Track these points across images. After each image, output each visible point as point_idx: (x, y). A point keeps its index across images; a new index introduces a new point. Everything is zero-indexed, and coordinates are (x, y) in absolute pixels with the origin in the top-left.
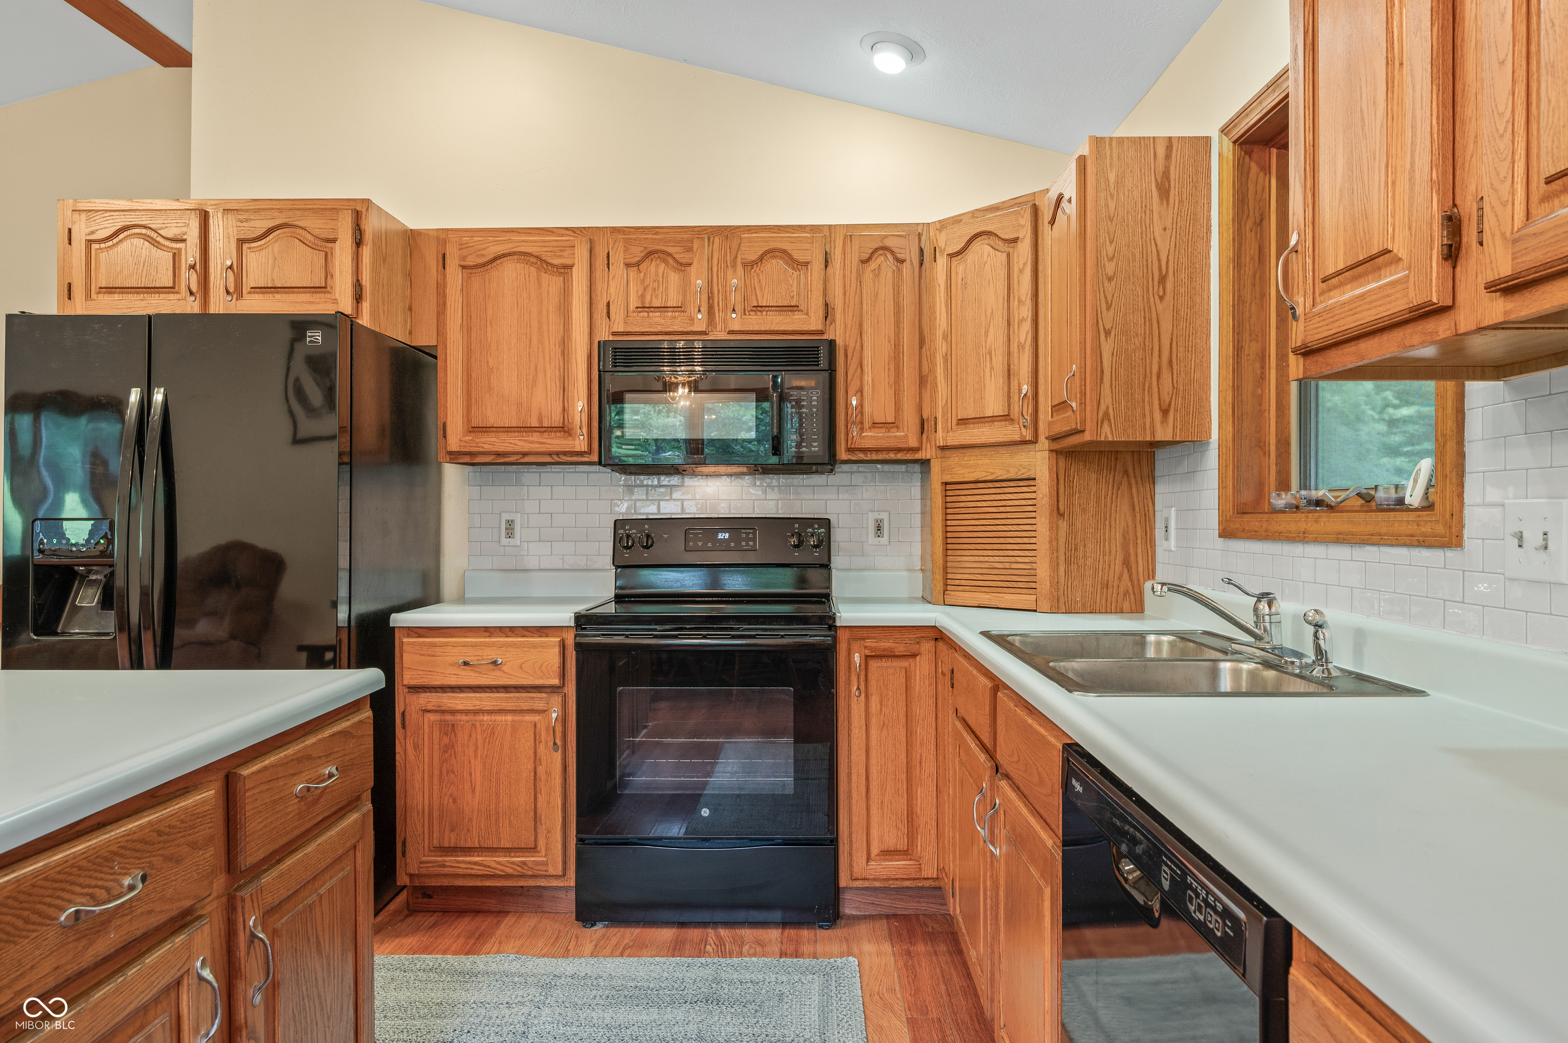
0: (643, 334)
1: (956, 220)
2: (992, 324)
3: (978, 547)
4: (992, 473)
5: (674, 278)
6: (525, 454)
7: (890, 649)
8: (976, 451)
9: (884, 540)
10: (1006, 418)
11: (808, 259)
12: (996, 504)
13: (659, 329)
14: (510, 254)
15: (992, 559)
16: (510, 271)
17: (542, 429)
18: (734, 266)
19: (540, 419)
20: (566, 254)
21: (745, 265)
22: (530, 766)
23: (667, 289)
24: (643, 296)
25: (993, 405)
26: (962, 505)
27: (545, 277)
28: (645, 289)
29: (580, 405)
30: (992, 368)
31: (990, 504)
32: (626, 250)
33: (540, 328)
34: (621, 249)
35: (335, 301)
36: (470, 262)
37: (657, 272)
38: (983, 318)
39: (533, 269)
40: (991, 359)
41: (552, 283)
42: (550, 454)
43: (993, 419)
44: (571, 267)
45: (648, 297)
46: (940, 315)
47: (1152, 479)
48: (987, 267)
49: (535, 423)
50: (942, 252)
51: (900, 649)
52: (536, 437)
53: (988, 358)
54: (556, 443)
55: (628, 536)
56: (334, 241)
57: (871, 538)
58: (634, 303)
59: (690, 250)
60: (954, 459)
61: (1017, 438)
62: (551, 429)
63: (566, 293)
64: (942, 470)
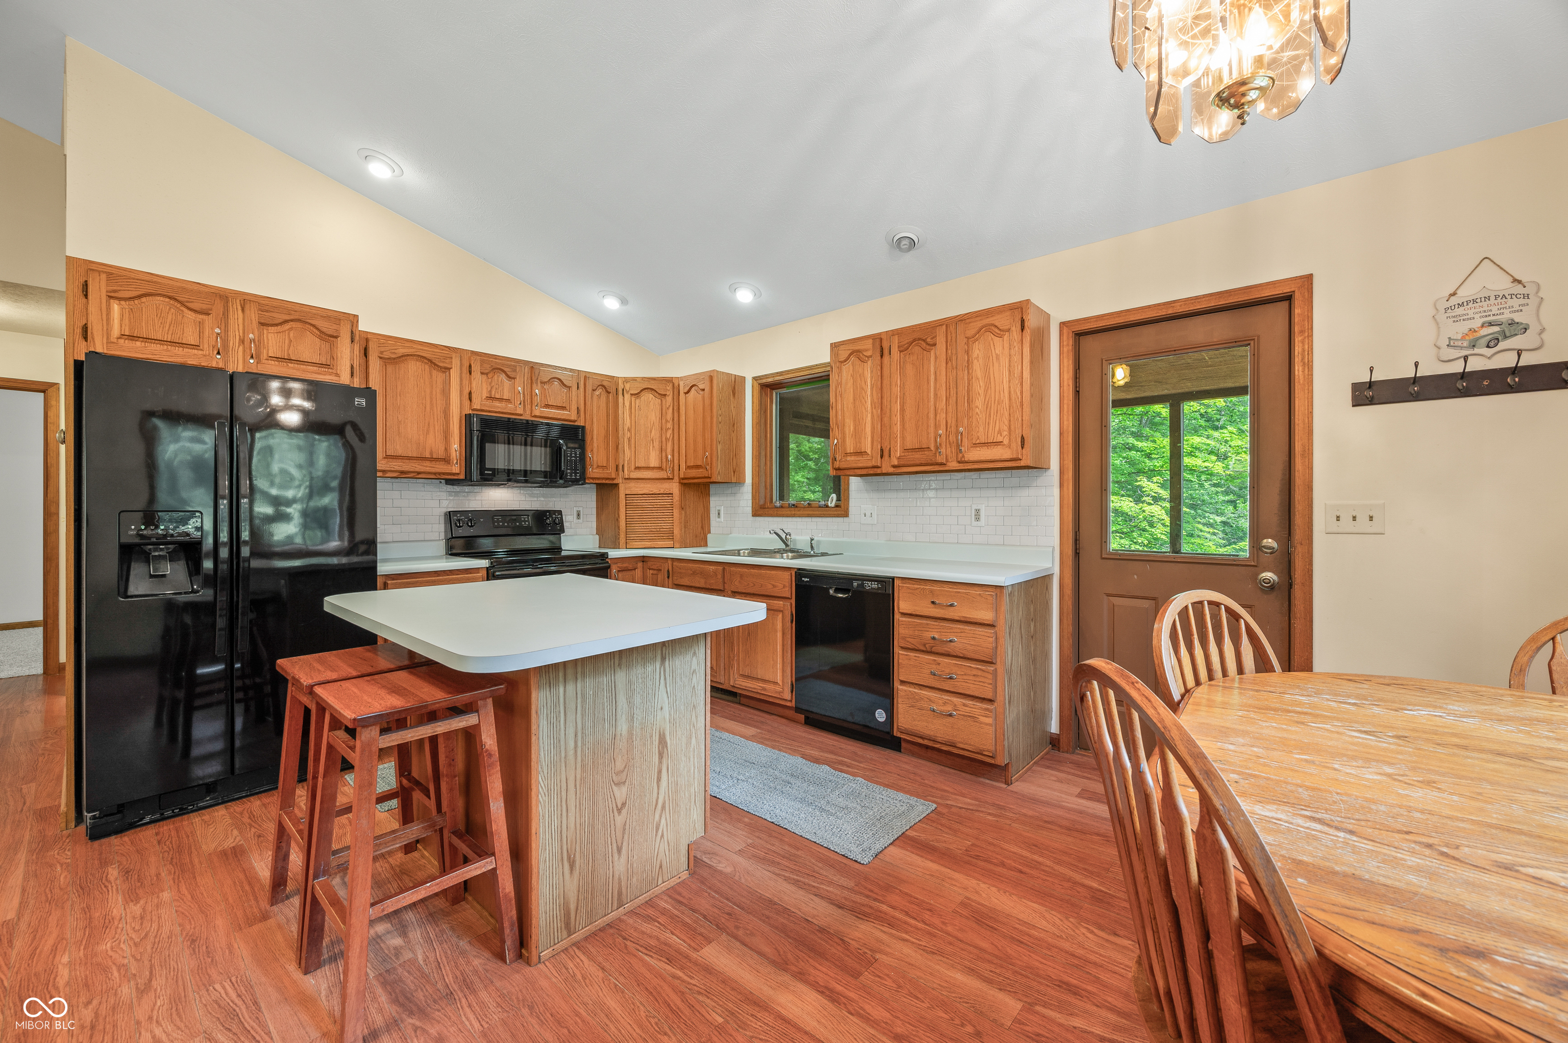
0: (490, 412)
1: (634, 379)
2: (653, 428)
3: (643, 522)
4: (648, 491)
5: (507, 383)
6: (419, 473)
7: (627, 567)
8: (644, 481)
9: (581, 521)
10: (660, 468)
11: (570, 385)
12: (651, 504)
13: (499, 410)
14: (411, 355)
15: (650, 527)
16: (413, 368)
17: (432, 459)
18: (537, 383)
19: (431, 453)
20: (447, 361)
21: (541, 383)
23: (503, 389)
24: (490, 391)
25: (654, 462)
27: (434, 373)
28: (492, 388)
29: (456, 446)
30: (653, 447)
31: (649, 504)
32: (481, 365)
33: (431, 401)
34: (479, 364)
35: (337, 375)
36: (386, 355)
37: (498, 381)
38: (648, 425)
39: (427, 367)
40: (653, 443)
41: (439, 377)
42: (435, 474)
43: (653, 468)
44: (449, 369)
45: (493, 393)
46: (626, 420)
47: (709, 495)
48: (651, 403)
49: (428, 455)
50: (627, 392)
51: (631, 567)
52: (428, 463)
53: (651, 441)
54: (441, 468)
55: (459, 521)
56: (336, 337)
57: (575, 520)
58: (485, 395)
59: (515, 371)
60: (632, 484)
61: (666, 477)
62: (437, 460)
63: (447, 384)
64: (625, 489)
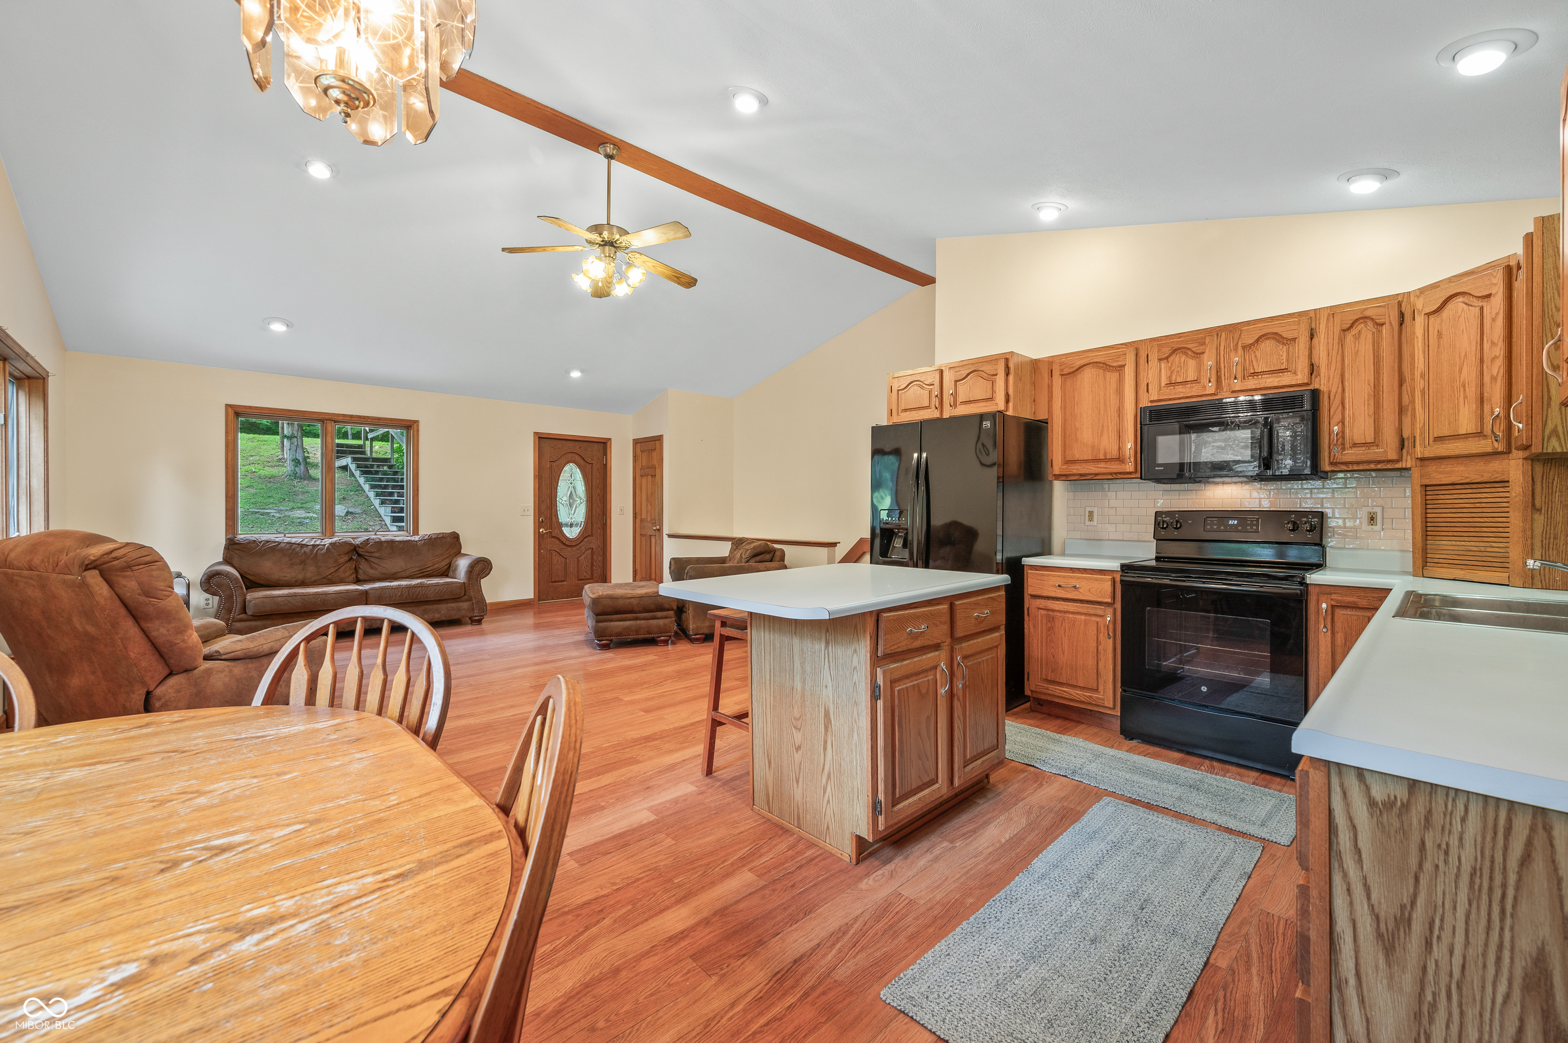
0: (1170, 400)
1: (1434, 286)
2: (1465, 363)
3: (1455, 534)
4: (1467, 478)
5: (1192, 363)
6: (1096, 475)
7: (1355, 603)
8: (1451, 461)
9: (1378, 527)
10: (1478, 434)
11: (1295, 335)
12: (1472, 501)
13: (1182, 395)
14: (1088, 364)
15: (1468, 544)
16: (1088, 375)
17: (1106, 460)
18: (1236, 349)
19: (1105, 454)
20: (1120, 359)
21: (1244, 348)
22: (1095, 645)
23: (1187, 370)
24: (1170, 377)
25: (1468, 425)
26: (1441, 502)
27: (1108, 374)
28: (1172, 373)
29: (1129, 445)
30: (1465, 397)
31: (1467, 501)
32: (1159, 351)
33: (1105, 404)
34: (1156, 350)
35: (997, 404)
36: (1066, 371)
37: (1180, 362)
38: (1457, 359)
39: (1101, 371)
40: (1465, 390)
41: (1113, 377)
42: (1111, 474)
43: (1466, 436)
44: (1124, 366)
45: (1174, 377)
46: (1418, 360)
48: (1462, 319)
49: (1102, 457)
50: (1419, 311)
51: (1363, 603)
52: (1102, 465)
53: (1462, 390)
54: (1115, 467)
55: (1164, 522)
56: (996, 375)
57: (1366, 526)
58: (1164, 381)
59: (1204, 344)
60: (1432, 468)
61: (1490, 450)
62: (1111, 460)
63: (1121, 381)
64: (1422, 476)
